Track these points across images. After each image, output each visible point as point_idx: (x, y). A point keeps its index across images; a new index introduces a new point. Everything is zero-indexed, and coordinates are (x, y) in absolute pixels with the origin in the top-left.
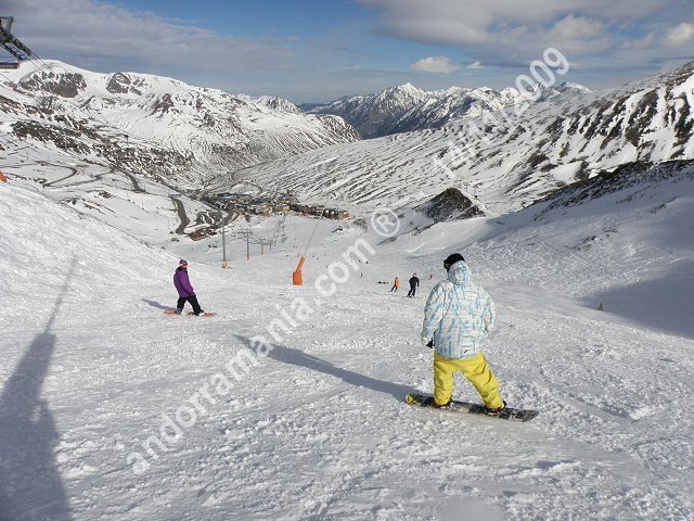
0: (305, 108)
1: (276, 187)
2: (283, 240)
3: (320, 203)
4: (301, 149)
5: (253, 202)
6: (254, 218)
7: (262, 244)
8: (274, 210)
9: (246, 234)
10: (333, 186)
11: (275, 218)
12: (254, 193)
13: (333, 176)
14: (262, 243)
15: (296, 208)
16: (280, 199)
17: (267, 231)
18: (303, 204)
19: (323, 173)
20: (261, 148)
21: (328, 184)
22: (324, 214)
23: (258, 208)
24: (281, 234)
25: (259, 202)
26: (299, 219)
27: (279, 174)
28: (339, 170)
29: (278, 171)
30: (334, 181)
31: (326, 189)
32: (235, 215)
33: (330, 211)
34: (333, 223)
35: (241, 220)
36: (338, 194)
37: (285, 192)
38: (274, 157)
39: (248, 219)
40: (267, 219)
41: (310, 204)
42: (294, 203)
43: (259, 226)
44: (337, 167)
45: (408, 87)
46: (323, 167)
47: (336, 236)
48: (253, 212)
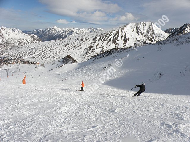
0: (25, 32)
1: (16, 55)
2: (19, 71)
3: (30, 60)
4: (24, 44)
5: (9, 60)
6: (9, 65)
7: (12, 73)
8: (16, 62)
9: (7, 70)
10: (34, 55)
11: (16, 65)
12: (9, 57)
13: (34, 52)
14: (12, 72)
15: (23, 62)
16: (18, 59)
17: (14, 69)
18: (25, 60)
19: (31, 51)
20: (11, 43)
21: (33, 54)
23: (11, 62)
24: (19, 69)
25: (11, 60)
26: (24, 65)
27: (17, 52)
28: (36, 50)
29: (17, 50)
30: (34, 53)
31: (32, 56)
32: (3, 64)
33: (33, 62)
34: (35, 66)
35: (5, 66)
36: (36, 57)
37: (19, 57)
38: (15, 46)
39: (7, 65)
40: (13, 65)
41: (27, 60)
42: (22, 60)
43: (11, 67)
44: (35, 49)
45: (55, 27)
46: (31, 49)
47: (36, 69)
48: (9, 63)
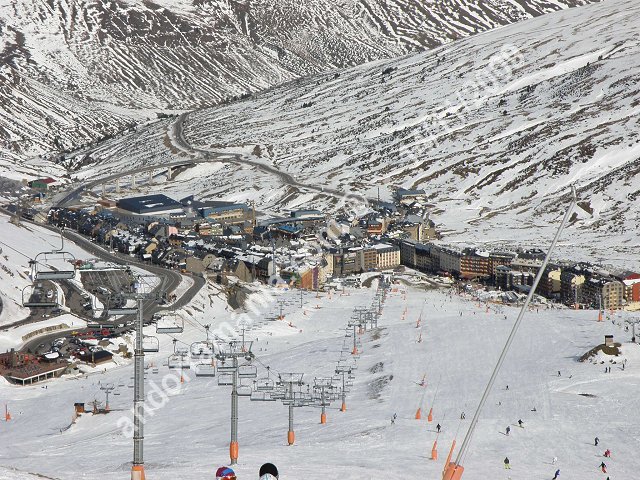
1: (350, 174)
2: (376, 388)
3: (526, 239)
4: (451, 23)
5: (259, 234)
6: (261, 296)
7: (291, 402)
8: (342, 268)
10: (582, 172)
11: (346, 300)
12: (263, 197)
13: (579, 132)
14: (288, 395)
15: (429, 262)
16: (365, 224)
17: (316, 350)
18: (457, 243)
19: (540, 117)
20: (295, 20)
21: (560, 164)
22: (545, 289)
23: (279, 256)
24: (367, 360)
25: (283, 232)
26: (442, 305)
27: (366, 124)
28: (606, 105)
29: (359, 110)
30: (587, 151)
31: (550, 186)
32: (186, 283)
33: (569, 271)
34: (581, 324)
36: (600, 204)
37: (386, 196)
38: (343, 55)
39: (236, 299)
40: (311, 301)
41: (485, 241)
42: (417, 238)
43: (279, 330)
44: (598, 93)
46: (543, 96)
47: (591, 376)
48: (260, 271)
